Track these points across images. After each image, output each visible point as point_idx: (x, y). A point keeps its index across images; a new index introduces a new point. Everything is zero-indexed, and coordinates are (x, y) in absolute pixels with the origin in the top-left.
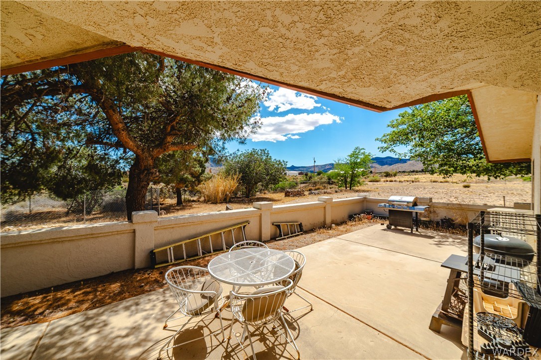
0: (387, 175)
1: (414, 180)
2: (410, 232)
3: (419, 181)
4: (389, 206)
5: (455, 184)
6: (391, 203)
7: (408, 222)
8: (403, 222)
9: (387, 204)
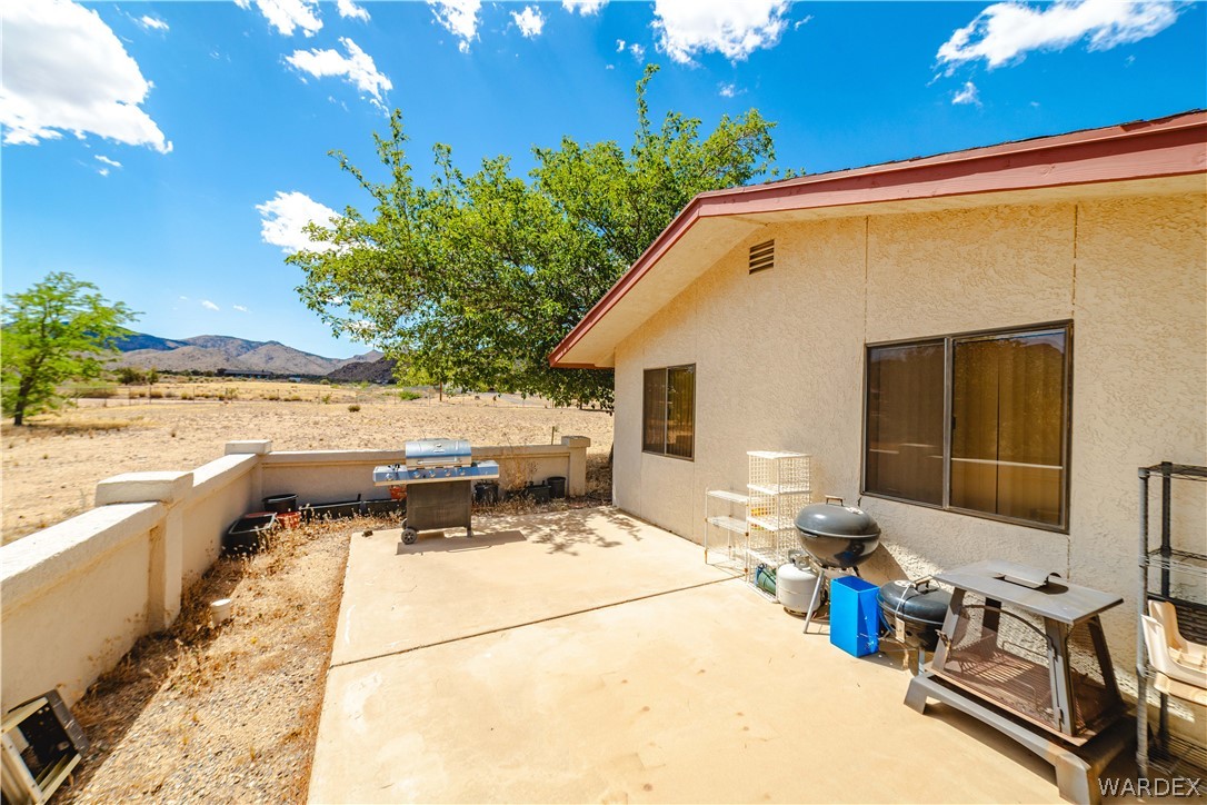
0: (130, 378)
1: (224, 394)
2: (466, 534)
3: (236, 397)
4: (410, 474)
5: (323, 405)
6: (413, 464)
7: (459, 509)
8: (448, 514)
9: (402, 469)
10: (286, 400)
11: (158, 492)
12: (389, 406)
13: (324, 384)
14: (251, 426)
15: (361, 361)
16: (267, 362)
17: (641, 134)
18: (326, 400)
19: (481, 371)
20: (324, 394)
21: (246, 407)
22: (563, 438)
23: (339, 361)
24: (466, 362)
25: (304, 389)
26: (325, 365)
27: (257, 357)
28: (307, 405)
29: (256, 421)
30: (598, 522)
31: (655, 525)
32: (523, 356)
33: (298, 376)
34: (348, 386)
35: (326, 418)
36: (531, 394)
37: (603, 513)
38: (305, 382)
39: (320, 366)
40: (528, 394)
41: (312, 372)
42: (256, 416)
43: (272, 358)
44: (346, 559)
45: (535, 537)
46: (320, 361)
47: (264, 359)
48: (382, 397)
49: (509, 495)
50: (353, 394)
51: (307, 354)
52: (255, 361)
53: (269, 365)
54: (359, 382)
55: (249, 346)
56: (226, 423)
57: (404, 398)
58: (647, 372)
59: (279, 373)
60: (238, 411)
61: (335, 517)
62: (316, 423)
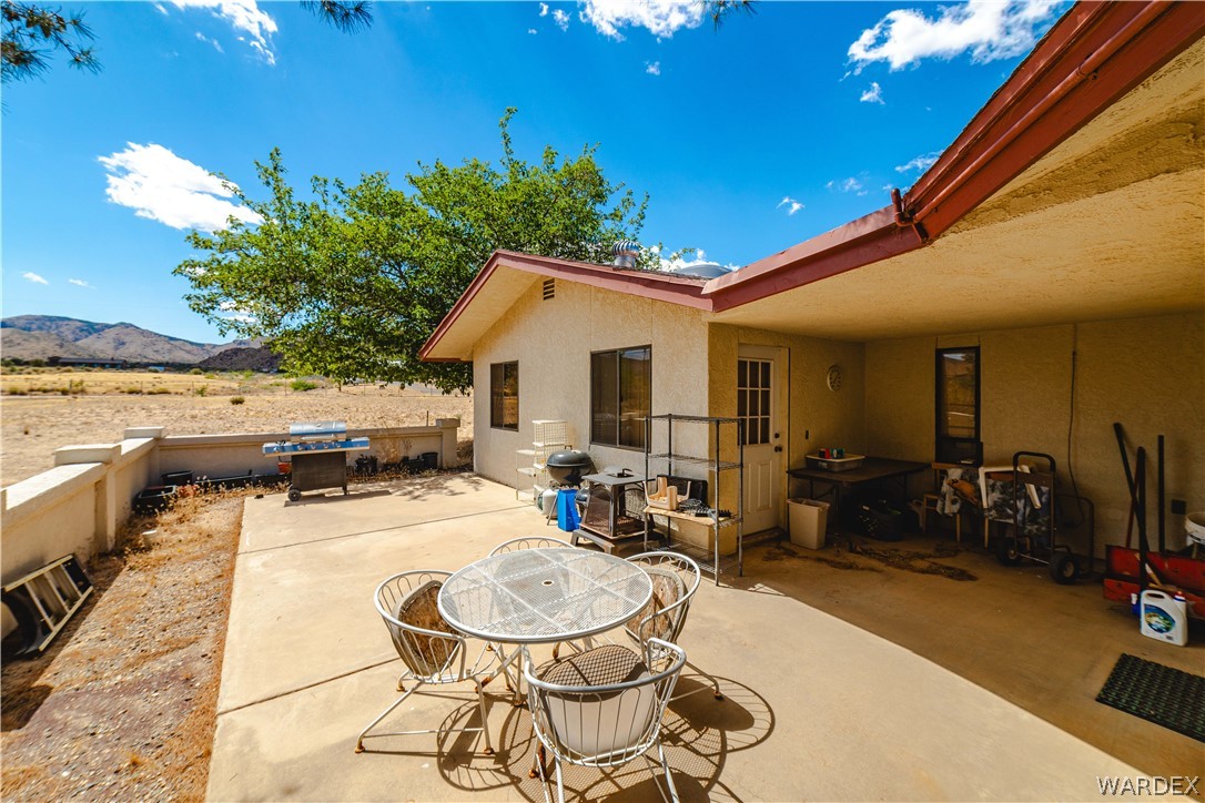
1: (66, 387)
2: (341, 493)
3: (83, 391)
4: (294, 447)
5: (199, 398)
6: (296, 440)
7: (337, 475)
8: (327, 478)
9: (287, 444)
10: (150, 393)
11: (101, 456)
12: (279, 398)
13: (196, 373)
14: (116, 421)
15: (243, 347)
16: (116, 348)
17: (506, 161)
18: (202, 392)
19: (362, 365)
20: (199, 386)
21: (103, 402)
22: (437, 420)
23: (214, 346)
24: (348, 357)
25: (169, 379)
26: (196, 352)
27: (103, 341)
28: (178, 398)
29: (119, 417)
30: (456, 483)
31: (499, 482)
32: (400, 352)
33: (160, 364)
34: (226, 375)
35: (203, 412)
36: (410, 384)
37: (462, 477)
38: (170, 371)
39: (188, 352)
40: (406, 384)
41: (178, 360)
42: (119, 411)
43: (123, 344)
44: (242, 512)
45: (398, 493)
46: (189, 347)
47: (113, 345)
48: (270, 389)
49: (386, 467)
50: (235, 385)
51: (171, 339)
52: (101, 347)
53: (118, 352)
54: (241, 370)
55: (91, 329)
56: (84, 419)
57: (296, 389)
58: (493, 366)
59: (134, 361)
60: (94, 406)
61: (229, 487)
62: (193, 417)
